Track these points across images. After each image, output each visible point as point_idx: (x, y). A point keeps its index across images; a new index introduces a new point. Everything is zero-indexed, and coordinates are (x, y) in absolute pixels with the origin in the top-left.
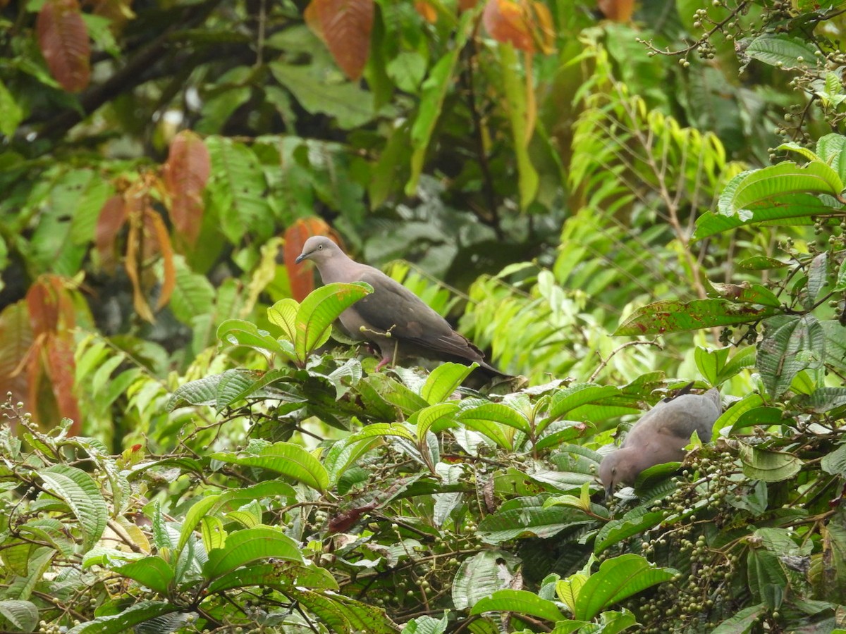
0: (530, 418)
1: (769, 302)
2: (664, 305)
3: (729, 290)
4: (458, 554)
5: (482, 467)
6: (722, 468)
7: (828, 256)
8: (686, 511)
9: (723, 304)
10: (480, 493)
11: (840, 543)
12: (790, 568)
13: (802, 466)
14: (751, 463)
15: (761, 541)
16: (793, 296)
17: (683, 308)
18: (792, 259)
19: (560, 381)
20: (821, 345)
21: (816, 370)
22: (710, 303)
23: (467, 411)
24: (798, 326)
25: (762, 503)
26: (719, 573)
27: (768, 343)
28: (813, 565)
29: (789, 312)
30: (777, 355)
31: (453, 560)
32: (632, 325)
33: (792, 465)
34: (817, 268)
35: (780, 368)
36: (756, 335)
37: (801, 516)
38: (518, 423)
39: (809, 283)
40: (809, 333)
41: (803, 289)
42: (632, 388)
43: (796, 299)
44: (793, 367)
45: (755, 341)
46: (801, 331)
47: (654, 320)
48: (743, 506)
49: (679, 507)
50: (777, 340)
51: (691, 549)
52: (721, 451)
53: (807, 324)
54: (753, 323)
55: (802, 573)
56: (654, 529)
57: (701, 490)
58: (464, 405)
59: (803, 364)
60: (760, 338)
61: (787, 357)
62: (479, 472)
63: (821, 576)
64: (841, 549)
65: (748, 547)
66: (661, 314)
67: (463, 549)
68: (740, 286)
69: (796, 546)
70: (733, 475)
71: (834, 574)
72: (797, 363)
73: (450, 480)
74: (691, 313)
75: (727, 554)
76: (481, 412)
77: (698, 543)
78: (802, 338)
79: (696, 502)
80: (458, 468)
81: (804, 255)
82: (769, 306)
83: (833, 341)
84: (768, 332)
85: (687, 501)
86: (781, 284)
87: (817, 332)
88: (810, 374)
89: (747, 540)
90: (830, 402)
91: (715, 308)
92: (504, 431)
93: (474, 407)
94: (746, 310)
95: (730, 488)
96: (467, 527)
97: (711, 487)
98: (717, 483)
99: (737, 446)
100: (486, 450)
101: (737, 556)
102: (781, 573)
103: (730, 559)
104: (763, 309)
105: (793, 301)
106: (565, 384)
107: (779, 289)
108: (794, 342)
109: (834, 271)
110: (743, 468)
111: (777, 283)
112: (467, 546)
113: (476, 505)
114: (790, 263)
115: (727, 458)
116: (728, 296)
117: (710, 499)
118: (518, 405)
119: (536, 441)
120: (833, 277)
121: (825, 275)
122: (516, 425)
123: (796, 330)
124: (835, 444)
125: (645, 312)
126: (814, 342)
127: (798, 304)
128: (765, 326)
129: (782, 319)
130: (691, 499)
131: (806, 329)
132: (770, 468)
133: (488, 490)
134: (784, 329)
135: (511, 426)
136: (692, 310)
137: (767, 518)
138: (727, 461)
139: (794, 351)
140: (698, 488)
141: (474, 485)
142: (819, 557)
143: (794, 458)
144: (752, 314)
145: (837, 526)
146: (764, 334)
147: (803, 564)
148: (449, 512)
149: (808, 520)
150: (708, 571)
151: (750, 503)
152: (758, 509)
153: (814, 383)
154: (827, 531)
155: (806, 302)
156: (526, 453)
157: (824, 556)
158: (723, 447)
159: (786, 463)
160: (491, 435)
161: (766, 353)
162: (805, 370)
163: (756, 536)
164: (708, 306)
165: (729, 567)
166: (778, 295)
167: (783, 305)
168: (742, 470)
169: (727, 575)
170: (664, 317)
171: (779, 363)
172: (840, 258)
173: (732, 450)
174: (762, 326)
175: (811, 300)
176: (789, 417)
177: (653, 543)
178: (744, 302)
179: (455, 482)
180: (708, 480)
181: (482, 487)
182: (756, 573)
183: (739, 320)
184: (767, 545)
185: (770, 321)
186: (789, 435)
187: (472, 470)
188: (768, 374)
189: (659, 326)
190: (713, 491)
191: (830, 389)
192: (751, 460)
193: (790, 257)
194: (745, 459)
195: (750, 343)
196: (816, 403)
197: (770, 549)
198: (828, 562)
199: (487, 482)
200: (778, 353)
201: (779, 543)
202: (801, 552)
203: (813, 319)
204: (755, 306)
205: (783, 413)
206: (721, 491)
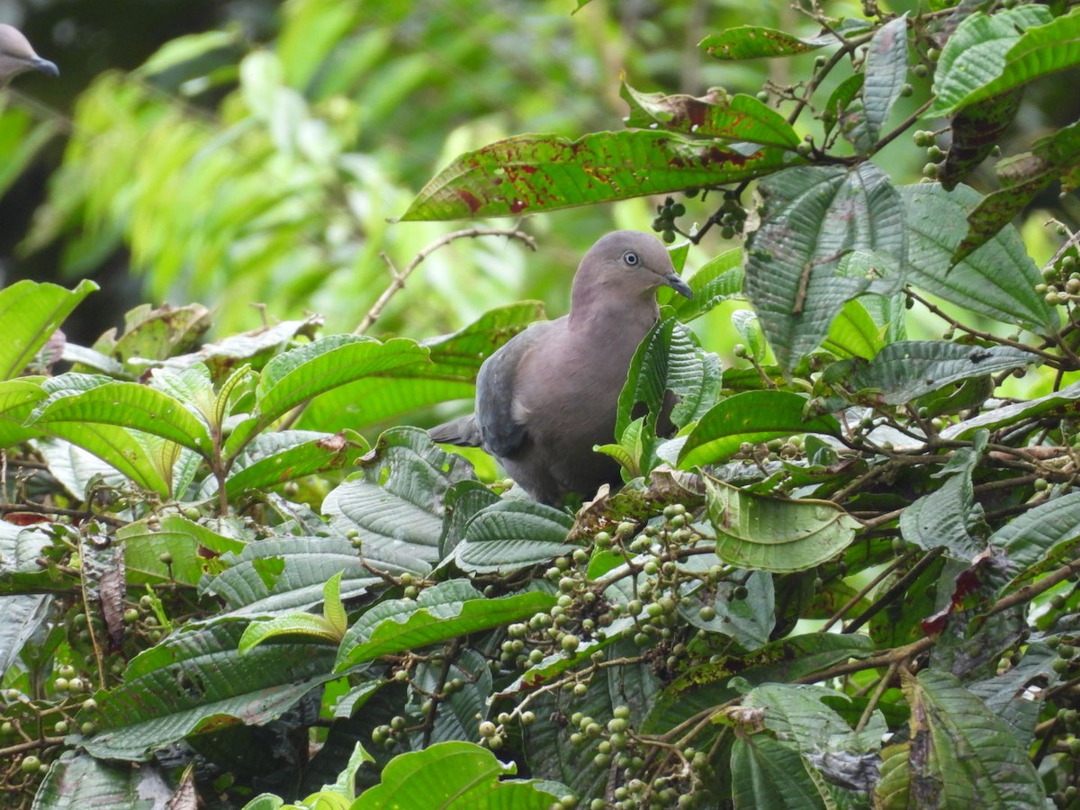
0: (212, 417)
1: (771, 137)
2: (522, 146)
3: (677, 110)
4: (43, 746)
5: (96, 531)
6: (665, 541)
7: (910, 24)
8: (583, 647)
9: (662, 141)
10: (90, 593)
11: (949, 715)
12: (832, 780)
13: (857, 531)
14: (734, 529)
15: (762, 718)
16: (829, 122)
17: (567, 153)
18: (824, 33)
19: (296, 324)
20: (899, 238)
21: (885, 298)
22: (631, 139)
23: (58, 402)
24: (842, 193)
25: (762, 617)
26: (664, 794)
27: (771, 235)
28: (886, 771)
29: (821, 158)
30: (792, 263)
31: (30, 761)
32: (446, 195)
33: (832, 530)
34: (886, 53)
35: (802, 293)
36: (744, 216)
37: (856, 652)
38: (182, 430)
39: (867, 89)
40: (870, 211)
41: (854, 104)
42: (464, 342)
43: (836, 129)
44: (831, 291)
45: (740, 229)
46: (848, 204)
47: (499, 181)
48: (717, 626)
49: (568, 638)
50: (792, 227)
51: (594, 737)
52: (662, 500)
53: (863, 187)
54: (734, 187)
55: (861, 793)
56: (508, 690)
57: (619, 597)
58: (54, 389)
59: (855, 284)
60: (752, 224)
61: (818, 267)
62: (91, 543)
63: (906, 797)
64: (953, 730)
65: (730, 730)
66: (514, 169)
67: (52, 733)
68: (702, 99)
69: (844, 727)
70: (691, 558)
71: (937, 790)
72: (840, 280)
73: (19, 562)
74: (587, 163)
75: (683, 749)
76: (93, 404)
77: (612, 723)
78: (851, 221)
79: (607, 624)
80: (38, 534)
81: (852, 23)
82: (770, 145)
83: (921, 234)
84: (772, 210)
85: (587, 622)
86: (799, 93)
87: (884, 208)
88: (870, 309)
89: (729, 716)
90: (919, 376)
91: (642, 150)
92: (151, 450)
93: (75, 393)
94: (717, 156)
95: (687, 588)
96: (61, 681)
97: (641, 588)
98: (655, 579)
99: (702, 488)
100: (106, 494)
101: (706, 751)
102: (810, 790)
103: (690, 759)
104: (758, 154)
105: (828, 132)
106: (307, 331)
107: (794, 105)
108: (833, 231)
109: (925, 60)
110: (718, 540)
111: (791, 91)
112: (60, 725)
113: (84, 625)
114: (820, 41)
115: (678, 518)
116: (674, 124)
117: (640, 617)
118: (183, 387)
119: (225, 474)
120: (922, 75)
121: (903, 70)
122: (178, 434)
123: (836, 203)
124: (934, 476)
125: (476, 164)
126: (881, 232)
127: (840, 141)
128: (764, 194)
129: (804, 176)
130: (595, 618)
131: (860, 198)
132: (782, 539)
133: (112, 587)
134: (807, 199)
135: (168, 438)
136: (589, 156)
137: (775, 655)
138: (679, 525)
139: (833, 253)
140: (612, 591)
141: (76, 575)
142: (902, 751)
143: (836, 514)
144: (730, 166)
145: (944, 674)
146: (762, 213)
147: (862, 771)
148: (19, 646)
149: (871, 660)
150: (638, 790)
151: (733, 617)
152: (754, 632)
153: (881, 330)
154: (918, 689)
155: (861, 135)
156: (201, 502)
157: (912, 748)
158: (666, 488)
159: (818, 526)
160: (119, 460)
161: (768, 259)
162: (860, 301)
163: (749, 705)
164: (627, 146)
165: (688, 779)
166: (793, 120)
167: (804, 144)
168: (713, 545)
169: (683, 798)
170: (522, 174)
171: (798, 282)
172: (938, 30)
173: (690, 495)
174: (756, 195)
175: (871, 131)
176: (822, 412)
177: (506, 722)
178: (711, 137)
179: (30, 565)
180: (635, 571)
181: (97, 580)
182: (753, 793)
183: (702, 178)
184: (777, 727)
185: (774, 181)
186: (824, 460)
187: (75, 540)
188: (772, 308)
189: (510, 198)
190: (647, 598)
191: (917, 344)
192: (735, 521)
193: (820, 28)
194: (722, 520)
195: (728, 235)
196: (886, 380)
197: (785, 735)
198: (921, 763)
199: (108, 568)
200: (796, 258)
201: (805, 722)
202: (858, 742)
203: (878, 176)
204: (738, 147)
205: (808, 404)
206: (667, 594)
